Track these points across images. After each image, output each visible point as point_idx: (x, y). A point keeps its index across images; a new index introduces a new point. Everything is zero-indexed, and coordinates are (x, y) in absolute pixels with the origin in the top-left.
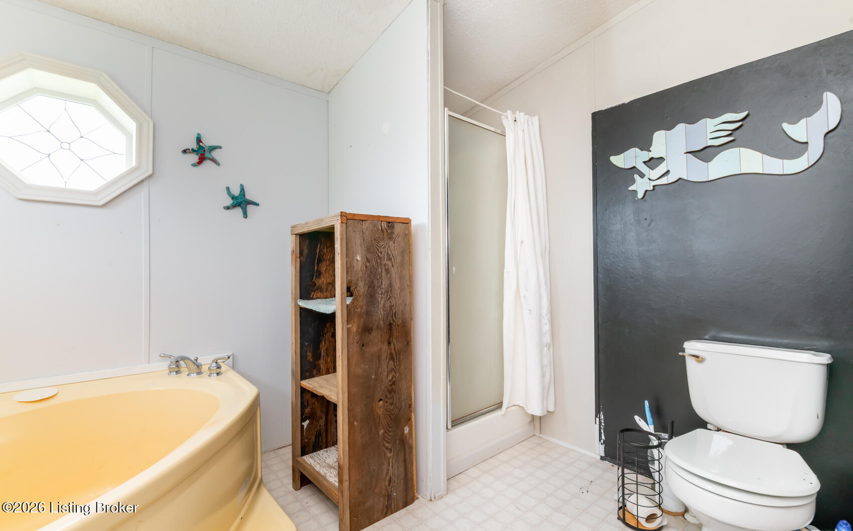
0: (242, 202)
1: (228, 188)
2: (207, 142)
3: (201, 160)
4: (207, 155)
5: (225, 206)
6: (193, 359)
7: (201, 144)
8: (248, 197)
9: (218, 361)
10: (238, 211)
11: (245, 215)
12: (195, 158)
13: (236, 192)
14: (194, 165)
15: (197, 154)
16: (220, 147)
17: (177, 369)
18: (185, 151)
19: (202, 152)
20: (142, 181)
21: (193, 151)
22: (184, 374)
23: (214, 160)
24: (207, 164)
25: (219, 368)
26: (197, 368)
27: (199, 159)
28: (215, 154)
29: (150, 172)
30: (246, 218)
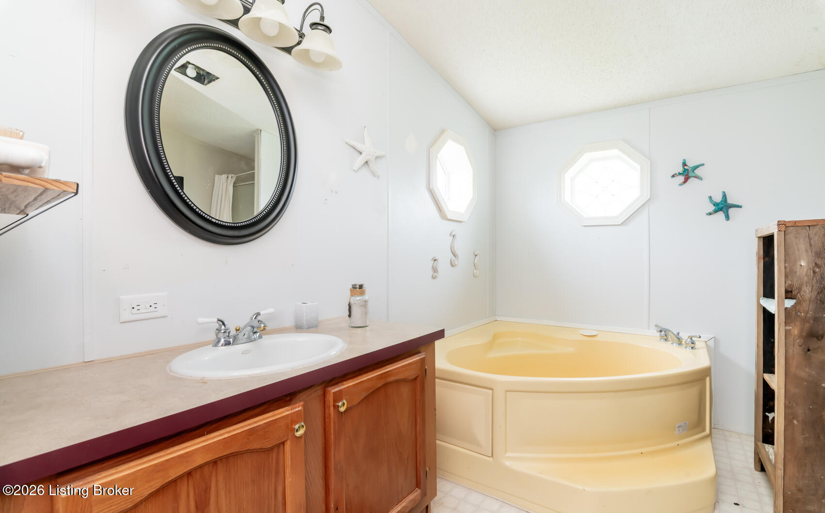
0: (723, 207)
1: (710, 197)
2: (691, 164)
3: (686, 180)
4: (691, 174)
5: (708, 212)
6: (675, 333)
7: (686, 167)
8: (730, 201)
9: (693, 338)
10: (721, 215)
11: (727, 217)
12: (681, 179)
13: (718, 199)
14: (680, 185)
15: (683, 176)
16: (703, 165)
17: (665, 337)
18: (673, 176)
19: (686, 174)
20: (644, 204)
21: (680, 174)
22: (670, 343)
23: (697, 177)
24: (692, 181)
25: (693, 343)
26: (679, 341)
27: (685, 178)
28: (698, 172)
29: (649, 197)
30: (728, 220)
